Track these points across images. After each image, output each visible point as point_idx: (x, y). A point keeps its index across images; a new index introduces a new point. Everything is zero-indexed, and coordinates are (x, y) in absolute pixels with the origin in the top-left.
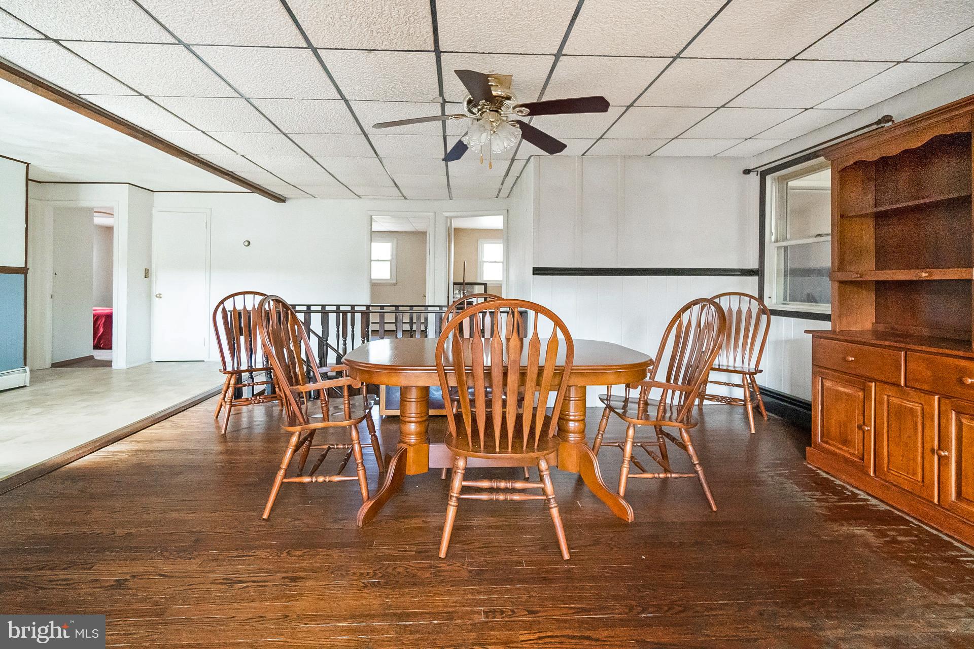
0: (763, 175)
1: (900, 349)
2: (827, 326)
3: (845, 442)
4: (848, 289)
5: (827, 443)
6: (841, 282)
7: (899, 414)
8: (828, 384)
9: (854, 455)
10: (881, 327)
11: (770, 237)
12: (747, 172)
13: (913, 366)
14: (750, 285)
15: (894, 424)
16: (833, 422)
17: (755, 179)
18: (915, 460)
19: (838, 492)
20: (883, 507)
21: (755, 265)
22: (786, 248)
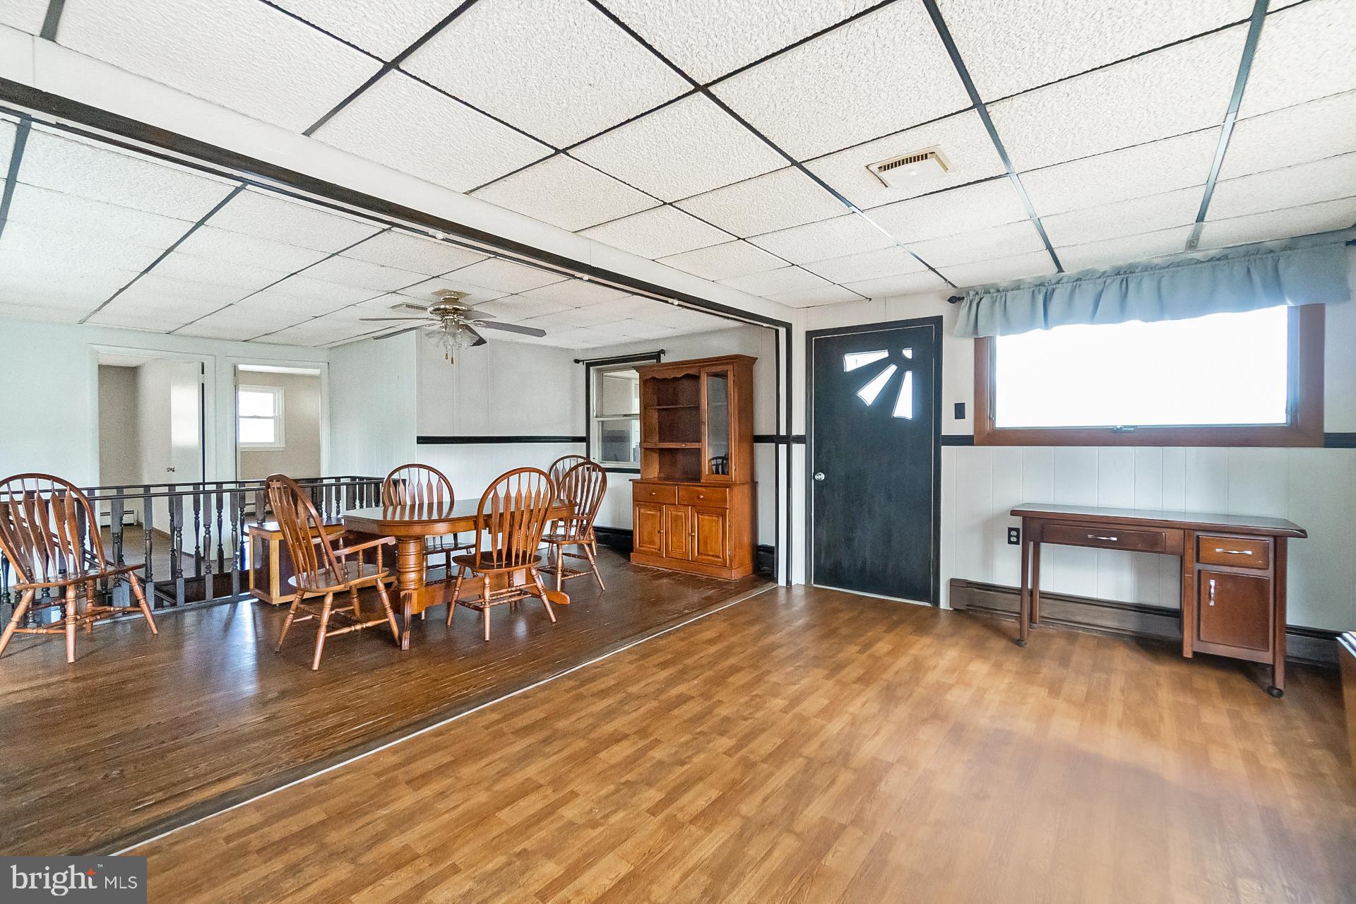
0: (588, 366)
1: (675, 485)
2: (638, 476)
3: (652, 543)
4: (648, 452)
5: (642, 546)
6: (646, 449)
7: (676, 519)
8: (642, 511)
9: (655, 549)
10: (662, 475)
11: (593, 413)
12: (577, 361)
13: (681, 493)
14: (580, 449)
15: (673, 525)
16: (645, 534)
17: (582, 367)
18: (682, 542)
19: (652, 570)
20: (671, 571)
21: (584, 435)
22: (603, 422)
